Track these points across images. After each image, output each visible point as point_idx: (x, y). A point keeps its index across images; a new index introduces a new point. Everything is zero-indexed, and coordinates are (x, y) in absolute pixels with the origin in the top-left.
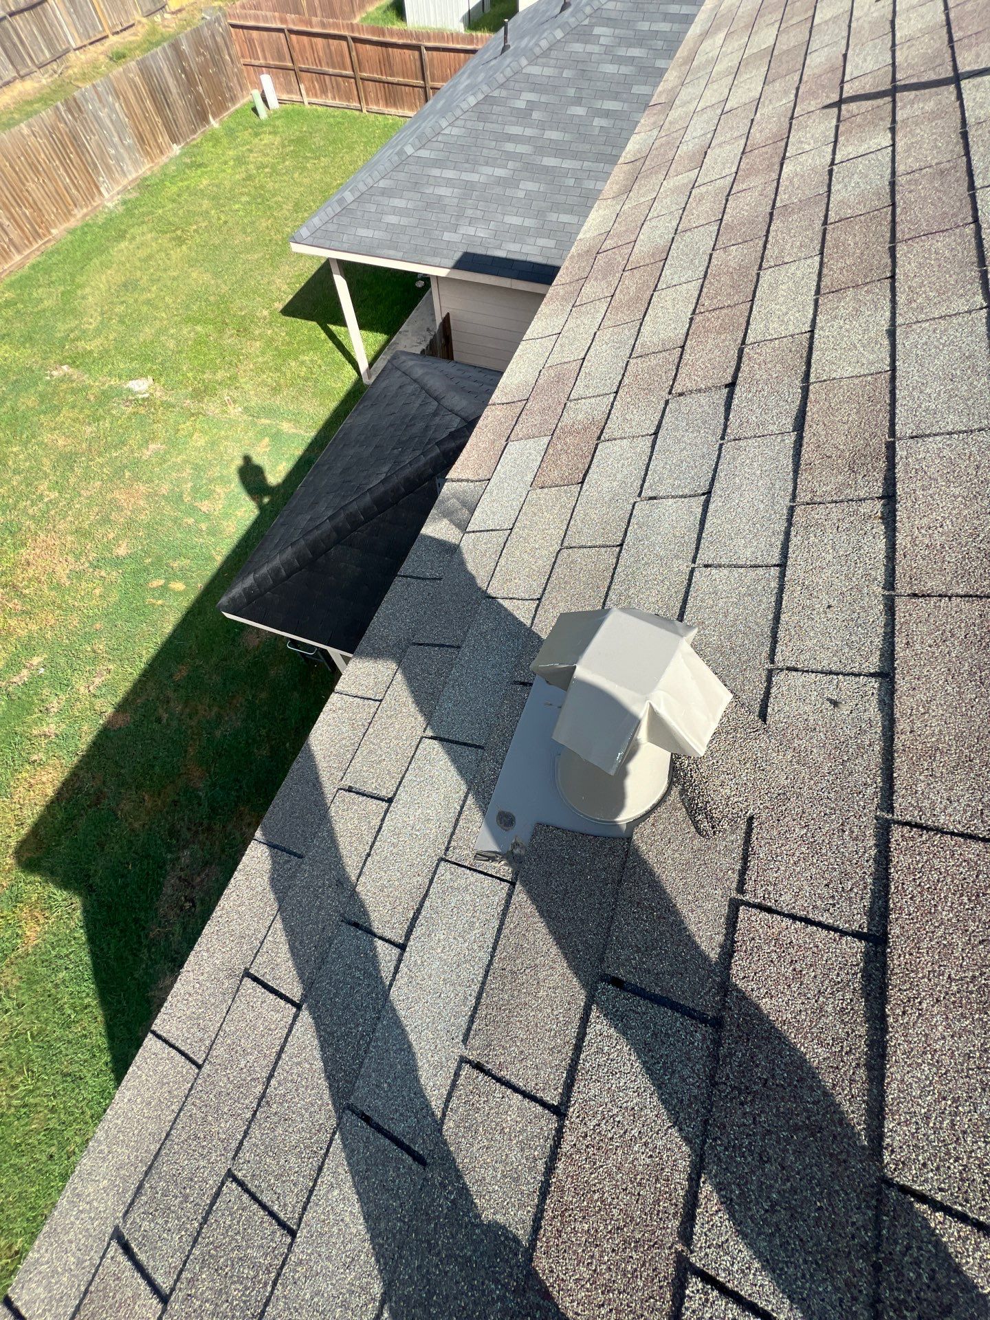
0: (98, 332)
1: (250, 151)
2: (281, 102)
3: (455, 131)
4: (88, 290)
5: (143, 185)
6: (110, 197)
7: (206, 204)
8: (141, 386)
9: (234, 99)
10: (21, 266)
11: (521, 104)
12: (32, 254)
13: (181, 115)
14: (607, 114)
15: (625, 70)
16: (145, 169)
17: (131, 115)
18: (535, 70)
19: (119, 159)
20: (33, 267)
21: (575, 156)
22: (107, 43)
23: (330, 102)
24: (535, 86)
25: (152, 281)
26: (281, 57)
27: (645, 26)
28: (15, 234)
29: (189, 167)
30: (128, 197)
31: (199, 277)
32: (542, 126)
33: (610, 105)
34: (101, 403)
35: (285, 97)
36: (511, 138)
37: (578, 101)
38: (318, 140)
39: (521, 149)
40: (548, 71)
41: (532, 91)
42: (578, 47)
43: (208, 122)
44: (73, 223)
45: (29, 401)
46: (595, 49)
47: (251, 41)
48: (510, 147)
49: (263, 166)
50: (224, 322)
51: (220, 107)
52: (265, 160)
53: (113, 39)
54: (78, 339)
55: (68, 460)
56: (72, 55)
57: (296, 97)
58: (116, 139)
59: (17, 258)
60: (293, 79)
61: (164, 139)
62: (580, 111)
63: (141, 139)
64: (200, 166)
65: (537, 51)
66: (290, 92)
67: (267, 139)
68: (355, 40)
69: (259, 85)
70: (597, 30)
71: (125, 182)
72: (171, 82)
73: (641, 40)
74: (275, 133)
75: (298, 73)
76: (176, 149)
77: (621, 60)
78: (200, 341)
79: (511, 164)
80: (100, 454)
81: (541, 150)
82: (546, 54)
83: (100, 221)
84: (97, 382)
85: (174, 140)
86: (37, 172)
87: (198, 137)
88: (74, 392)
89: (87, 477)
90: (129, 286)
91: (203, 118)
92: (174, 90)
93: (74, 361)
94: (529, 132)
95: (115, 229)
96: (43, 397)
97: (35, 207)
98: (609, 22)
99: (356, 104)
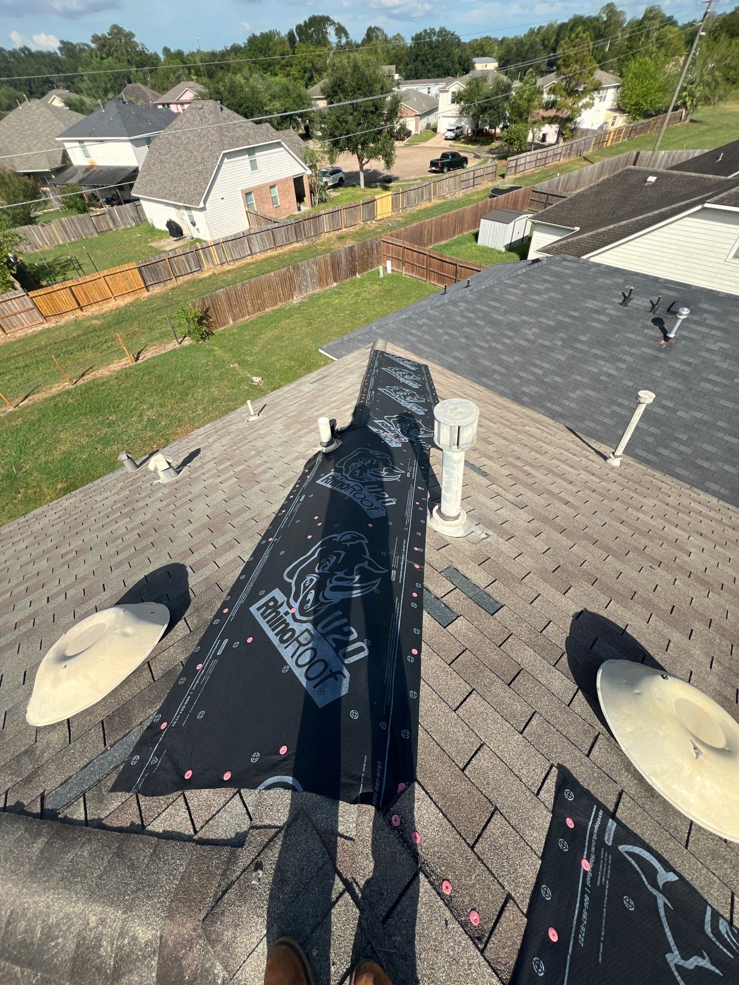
0: (256, 353)
1: (365, 291)
2: (392, 270)
3: (393, 326)
4: (263, 336)
5: (311, 298)
6: (296, 300)
7: (331, 310)
8: (257, 380)
9: (371, 268)
10: (247, 320)
11: (420, 323)
12: (254, 317)
13: (343, 273)
14: (450, 335)
15: (464, 321)
16: (317, 291)
17: (320, 271)
18: (431, 312)
19: (307, 286)
20: (251, 322)
21: (431, 347)
22: (340, 231)
23: (414, 275)
24: (429, 318)
25: (288, 339)
26: (398, 255)
27: (479, 307)
28: (250, 309)
29: (335, 293)
30: (305, 301)
31: (308, 341)
32: (425, 332)
33: (452, 332)
34: (239, 382)
35: (396, 269)
36: (412, 334)
37: (441, 327)
38: (396, 292)
39: (413, 339)
40: (436, 313)
41: (427, 319)
42: (451, 308)
43: (355, 275)
44: (276, 307)
45: (217, 373)
46: (456, 310)
47: (388, 247)
48: (409, 337)
49: (366, 299)
50: (304, 363)
51: (364, 269)
52: (368, 297)
53: (344, 230)
54: (247, 355)
55: (214, 400)
56: (323, 235)
57: (400, 270)
58: (309, 279)
59: (247, 317)
60: (401, 264)
61: (330, 280)
62: (441, 331)
63: (320, 280)
64: (340, 293)
65: (436, 305)
66: (398, 268)
67: (376, 287)
68: (430, 256)
69: (386, 264)
70: (460, 304)
71: (306, 295)
72: (344, 260)
73: (475, 311)
74: (380, 285)
75: (404, 263)
76: (335, 284)
77: (464, 317)
78: (290, 368)
79: (406, 344)
80: (225, 402)
81: (420, 341)
82: (438, 307)
83: (287, 309)
84: (243, 372)
85: (335, 281)
86: (270, 288)
87: (348, 280)
88: (233, 375)
89: (216, 409)
90: (278, 338)
91: (353, 273)
92: (343, 263)
93: (242, 363)
94: (419, 334)
95: (288, 313)
96: (221, 374)
97: (264, 301)
98: (466, 302)
99: (425, 279)
